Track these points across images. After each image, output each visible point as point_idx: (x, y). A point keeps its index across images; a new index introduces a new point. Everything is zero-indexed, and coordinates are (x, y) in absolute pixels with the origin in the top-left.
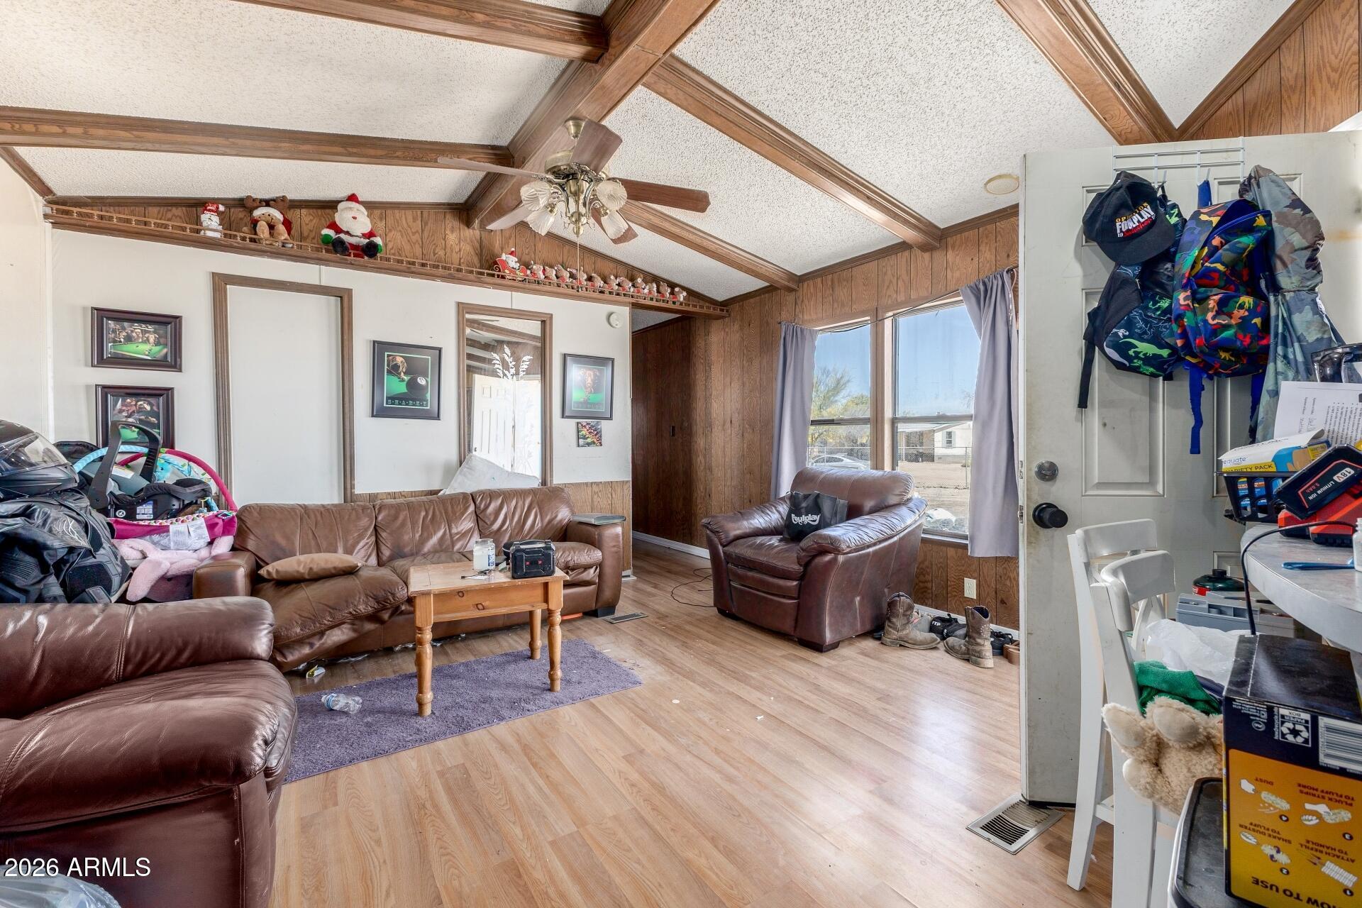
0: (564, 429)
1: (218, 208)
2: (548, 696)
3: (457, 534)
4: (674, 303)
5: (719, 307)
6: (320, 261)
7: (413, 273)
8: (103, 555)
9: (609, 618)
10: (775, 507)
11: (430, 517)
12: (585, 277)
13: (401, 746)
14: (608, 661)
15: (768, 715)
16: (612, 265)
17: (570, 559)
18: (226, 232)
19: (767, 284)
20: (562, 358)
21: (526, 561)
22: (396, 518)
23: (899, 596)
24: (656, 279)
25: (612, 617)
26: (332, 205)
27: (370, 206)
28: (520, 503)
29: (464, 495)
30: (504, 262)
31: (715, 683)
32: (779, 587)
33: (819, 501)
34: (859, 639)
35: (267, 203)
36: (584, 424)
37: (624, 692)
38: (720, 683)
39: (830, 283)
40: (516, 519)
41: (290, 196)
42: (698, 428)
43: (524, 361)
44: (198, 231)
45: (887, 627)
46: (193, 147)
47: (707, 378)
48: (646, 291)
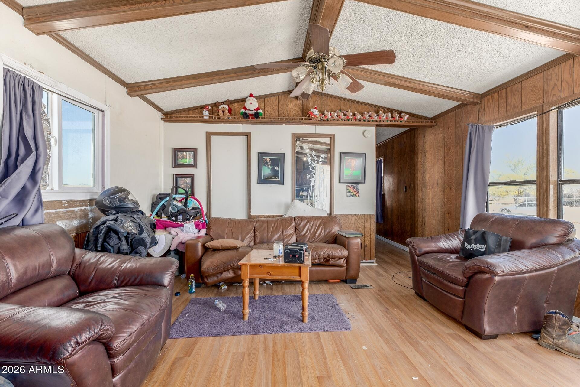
0: (341, 189)
1: (208, 108)
2: (300, 325)
3: (286, 235)
4: (401, 122)
5: (429, 121)
6: (240, 122)
7: (274, 122)
8: (145, 235)
9: (352, 285)
10: (457, 236)
11: (275, 227)
12: (351, 114)
13: (228, 333)
14: (339, 311)
15: (422, 378)
16: (366, 107)
17: (330, 253)
18: (210, 116)
19: (459, 103)
20: (340, 154)
21: (290, 254)
22: (262, 226)
23: (555, 313)
24: (391, 111)
25: (354, 285)
26: (244, 100)
27: (258, 98)
28: (315, 223)
29: (291, 218)
30: (312, 113)
31: (394, 342)
32: (451, 288)
33: (486, 236)
34: (517, 336)
35: (223, 103)
36: (350, 186)
37: (339, 332)
38: (398, 343)
39: (504, 94)
40: (312, 230)
41: (231, 99)
42: (419, 187)
43: (321, 157)
44: (202, 117)
45: (543, 333)
46: (188, 85)
47: (424, 160)
48: (384, 117)
